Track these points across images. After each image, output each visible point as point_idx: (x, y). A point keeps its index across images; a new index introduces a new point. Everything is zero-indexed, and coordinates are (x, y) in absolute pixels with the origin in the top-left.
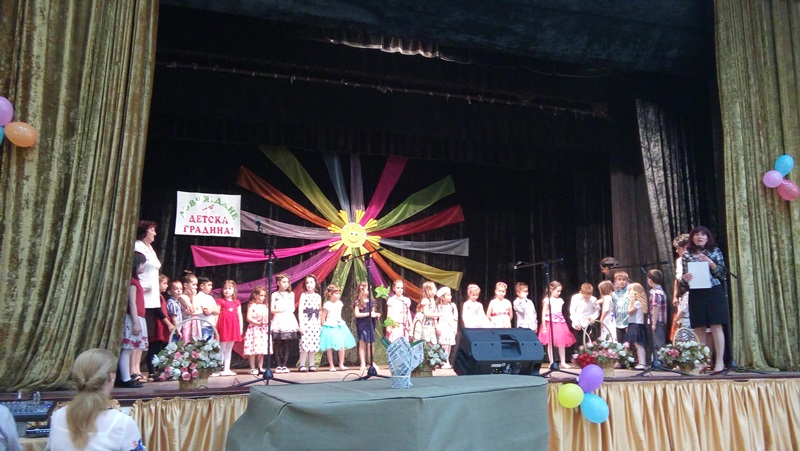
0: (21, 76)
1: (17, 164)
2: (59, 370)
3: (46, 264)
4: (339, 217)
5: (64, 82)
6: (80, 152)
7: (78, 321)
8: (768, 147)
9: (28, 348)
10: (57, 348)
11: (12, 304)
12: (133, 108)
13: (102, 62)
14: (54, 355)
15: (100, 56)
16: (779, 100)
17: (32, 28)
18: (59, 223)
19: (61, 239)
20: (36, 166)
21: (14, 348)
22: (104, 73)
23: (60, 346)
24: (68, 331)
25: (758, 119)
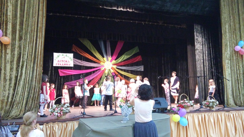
0: (4, 22)
1: (4, 50)
2: (20, 113)
3: (15, 80)
4: (104, 60)
5: (18, 23)
6: (24, 45)
7: (25, 97)
8: (236, 38)
9: (10, 106)
10: (19, 106)
11: (5, 93)
12: (40, 31)
13: (30, 17)
14: (18, 108)
15: (29, 15)
16: (240, 23)
17: (7, 6)
18: (18, 67)
19: (19, 72)
20: (10, 50)
21: (6, 106)
22: (30, 20)
23: (20, 106)
24: (22, 100)
25: (233, 30)
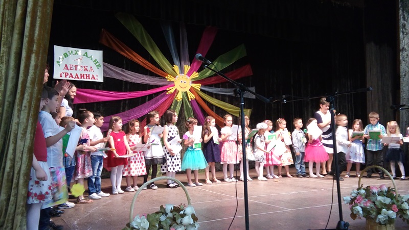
4: (173, 70)
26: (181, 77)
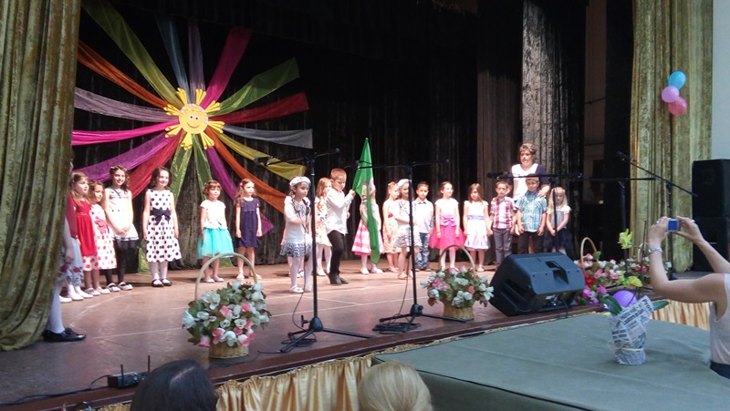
4: (177, 96)
26: (190, 110)
